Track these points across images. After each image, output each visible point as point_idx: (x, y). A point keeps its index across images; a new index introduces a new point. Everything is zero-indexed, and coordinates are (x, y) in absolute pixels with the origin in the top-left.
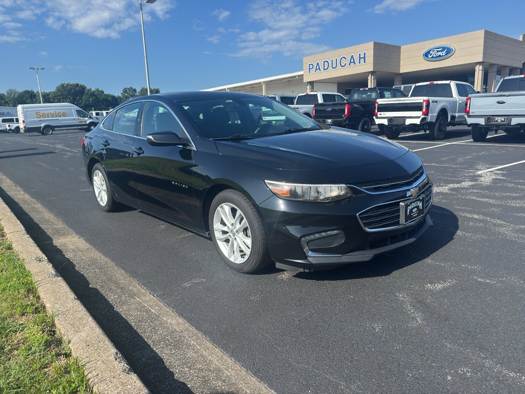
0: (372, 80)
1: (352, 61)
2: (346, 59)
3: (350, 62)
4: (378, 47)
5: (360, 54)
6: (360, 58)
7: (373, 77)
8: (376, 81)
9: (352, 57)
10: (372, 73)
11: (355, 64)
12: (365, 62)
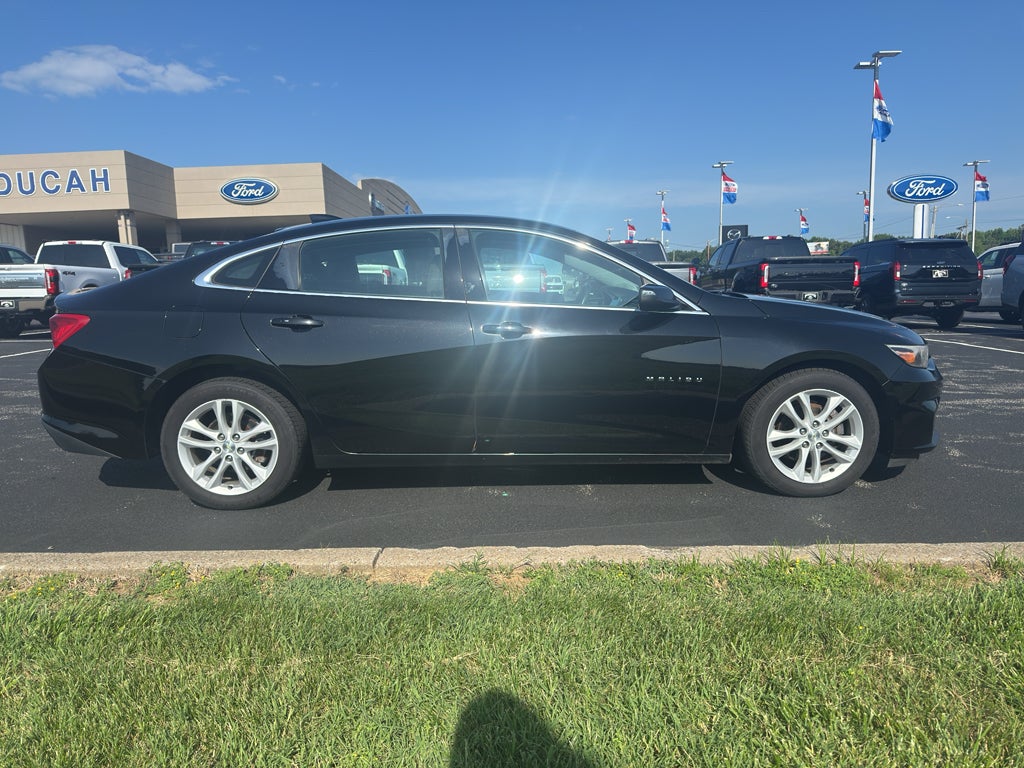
0: (129, 228)
1: (75, 182)
2: (57, 176)
3: (70, 186)
4: (134, 163)
5: (93, 172)
6: (95, 180)
7: (128, 221)
8: (135, 229)
9: (74, 174)
10: (127, 213)
11: (83, 190)
12: (107, 189)
